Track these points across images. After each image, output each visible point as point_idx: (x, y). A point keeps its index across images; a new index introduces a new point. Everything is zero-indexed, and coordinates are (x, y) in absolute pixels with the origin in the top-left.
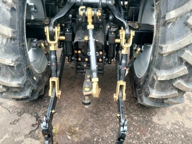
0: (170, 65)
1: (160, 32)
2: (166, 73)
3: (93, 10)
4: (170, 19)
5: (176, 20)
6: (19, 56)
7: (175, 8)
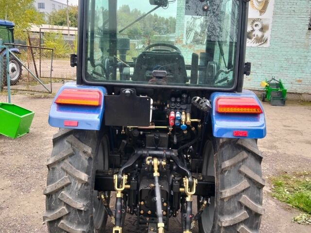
0: (232, 210)
1: (219, 179)
2: (229, 218)
3: (159, 160)
4: (225, 168)
5: (231, 168)
6: (89, 202)
7: (229, 159)
